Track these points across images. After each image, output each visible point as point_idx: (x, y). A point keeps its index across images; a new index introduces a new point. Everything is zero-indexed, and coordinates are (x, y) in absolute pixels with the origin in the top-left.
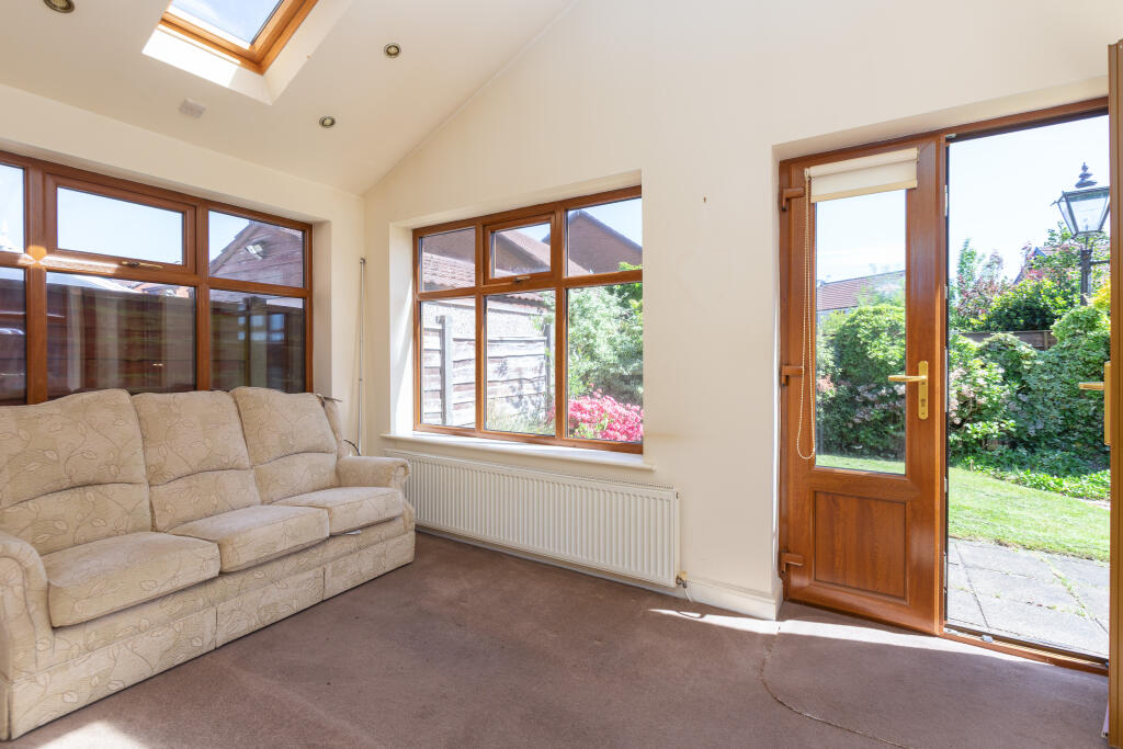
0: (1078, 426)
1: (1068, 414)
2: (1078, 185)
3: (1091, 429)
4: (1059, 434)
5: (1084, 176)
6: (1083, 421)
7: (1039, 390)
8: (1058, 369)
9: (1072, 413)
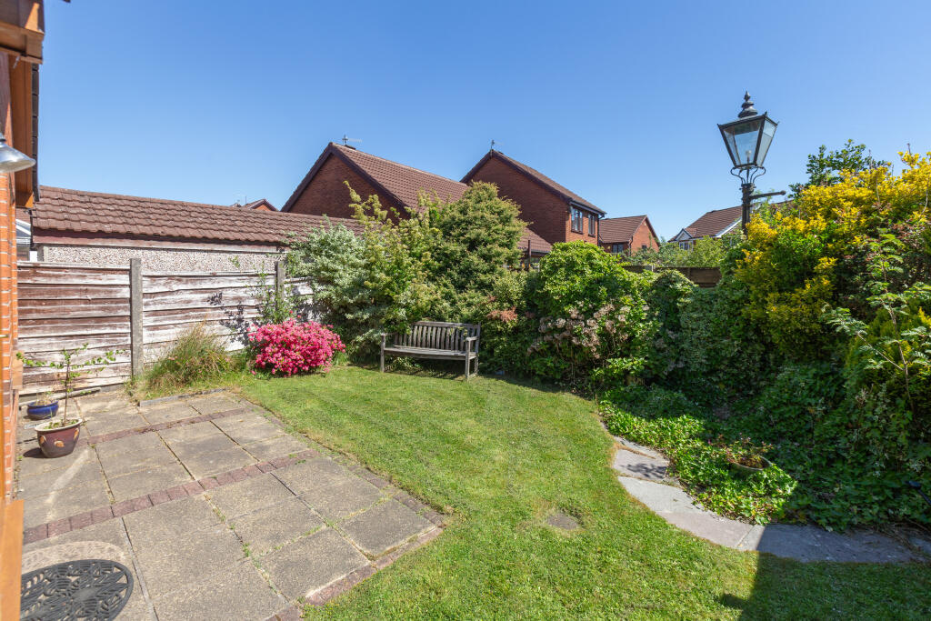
0: (722, 367)
1: (713, 353)
2: (740, 116)
3: (735, 371)
4: (704, 374)
5: (745, 106)
6: (726, 362)
7: (688, 328)
8: (708, 307)
9: (718, 353)
